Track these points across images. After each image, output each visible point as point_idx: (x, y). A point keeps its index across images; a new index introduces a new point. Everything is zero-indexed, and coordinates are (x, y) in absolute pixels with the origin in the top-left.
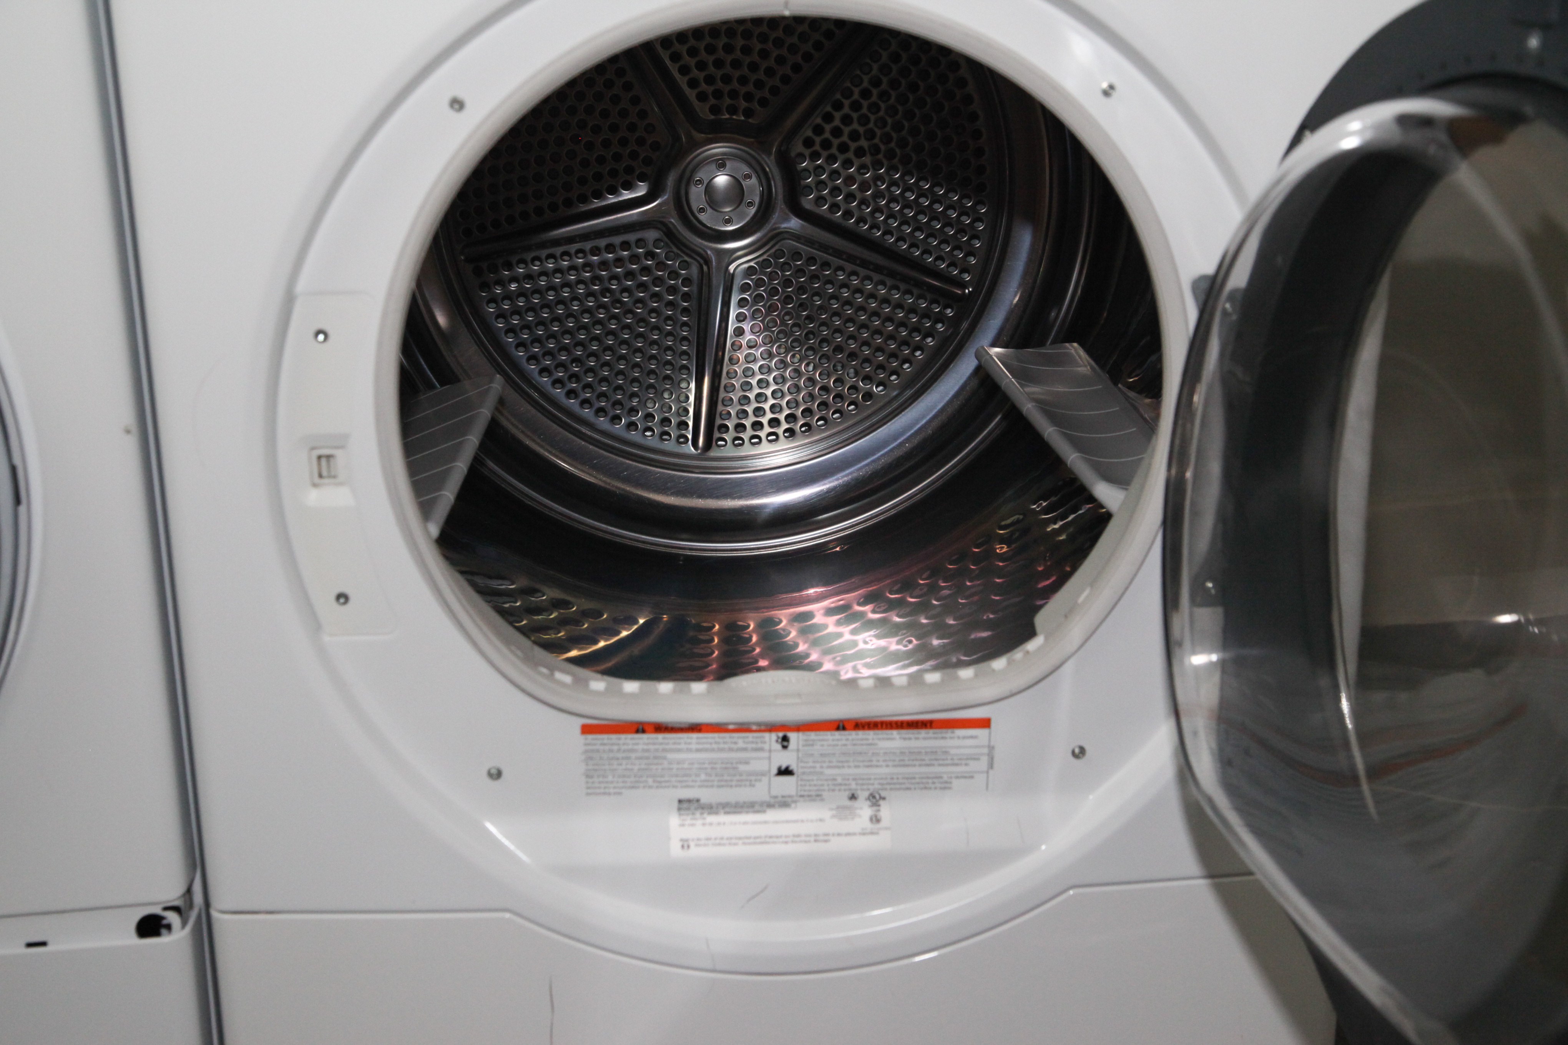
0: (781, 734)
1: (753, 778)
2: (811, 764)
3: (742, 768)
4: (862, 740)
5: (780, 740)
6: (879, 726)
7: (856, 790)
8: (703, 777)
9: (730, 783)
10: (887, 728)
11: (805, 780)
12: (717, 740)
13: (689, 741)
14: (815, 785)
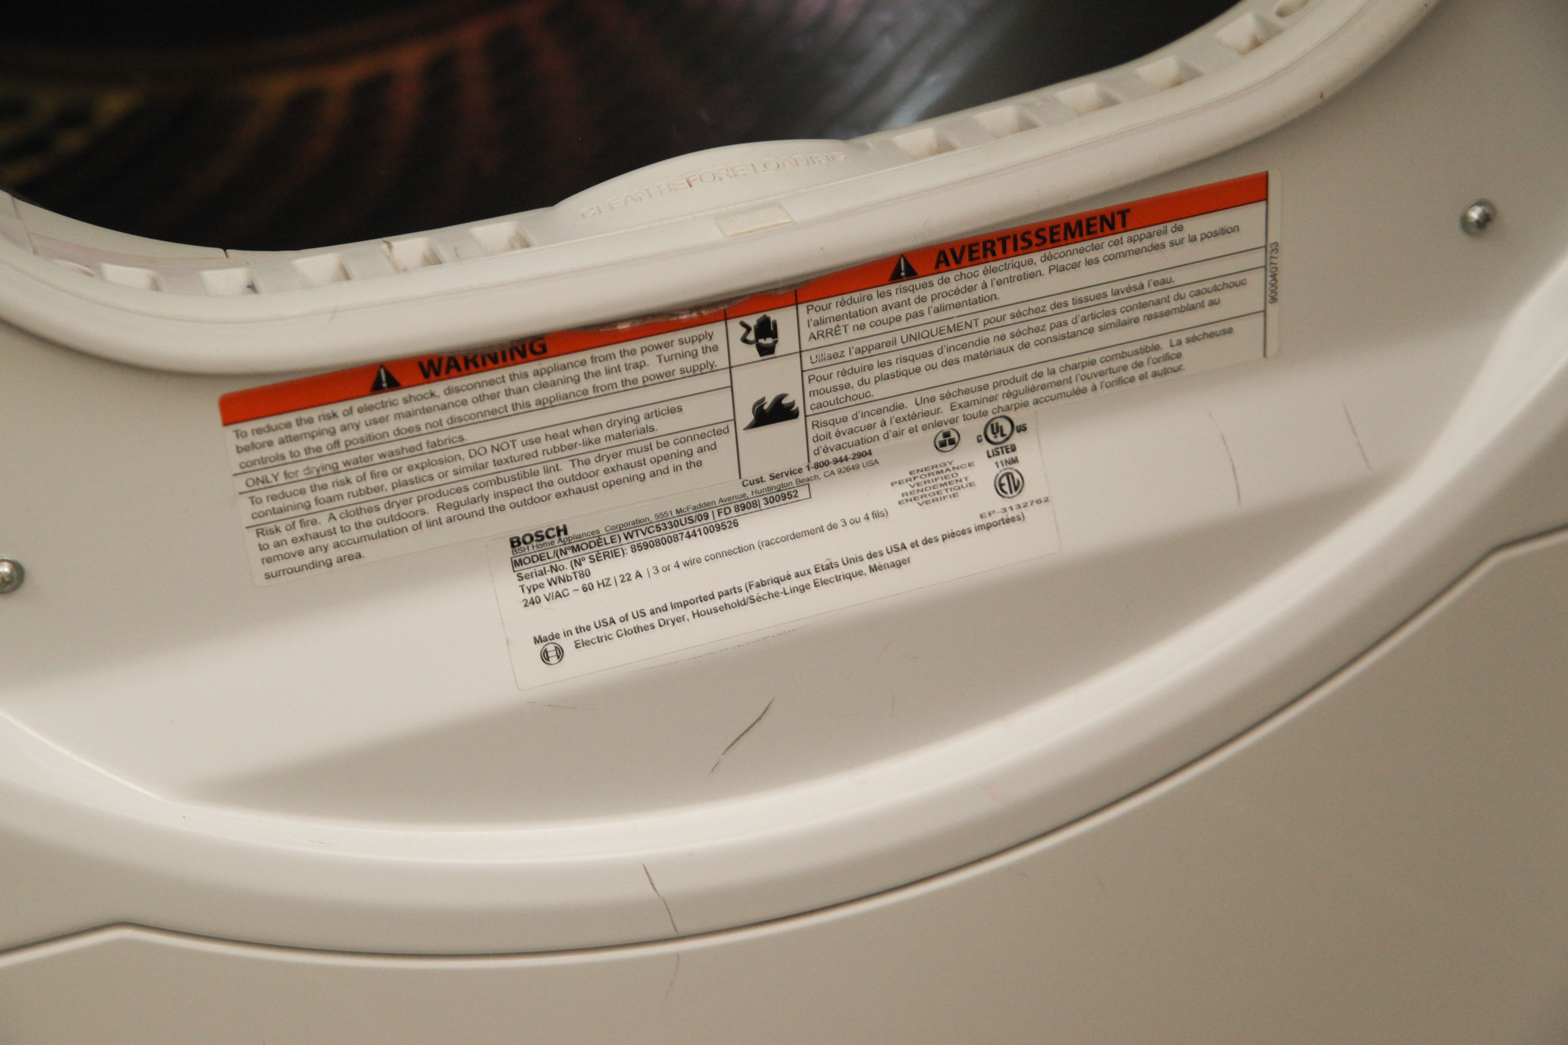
0: (752, 321)
1: (694, 445)
2: (837, 381)
3: (664, 425)
4: (957, 292)
5: (751, 337)
6: (998, 248)
7: (953, 421)
8: (567, 469)
9: (638, 471)
10: (1017, 251)
11: (826, 424)
12: (591, 367)
13: (519, 383)
14: (852, 431)
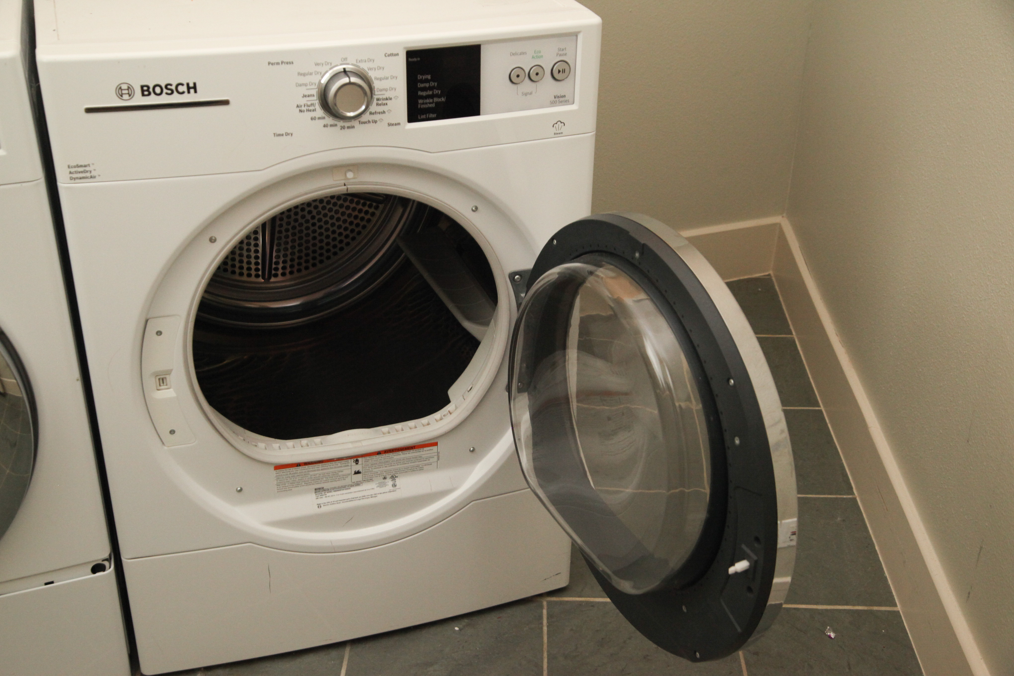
0: (355, 459)
1: (345, 477)
2: (368, 468)
3: (340, 473)
4: (387, 456)
5: (355, 461)
6: (394, 451)
7: (386, 475)
8: (325, 479)
9: (336, 480)
10: (397, 451)
11: (366, 474)
12: (330, 465)
13: (318, 466)
14: (369, 476)
